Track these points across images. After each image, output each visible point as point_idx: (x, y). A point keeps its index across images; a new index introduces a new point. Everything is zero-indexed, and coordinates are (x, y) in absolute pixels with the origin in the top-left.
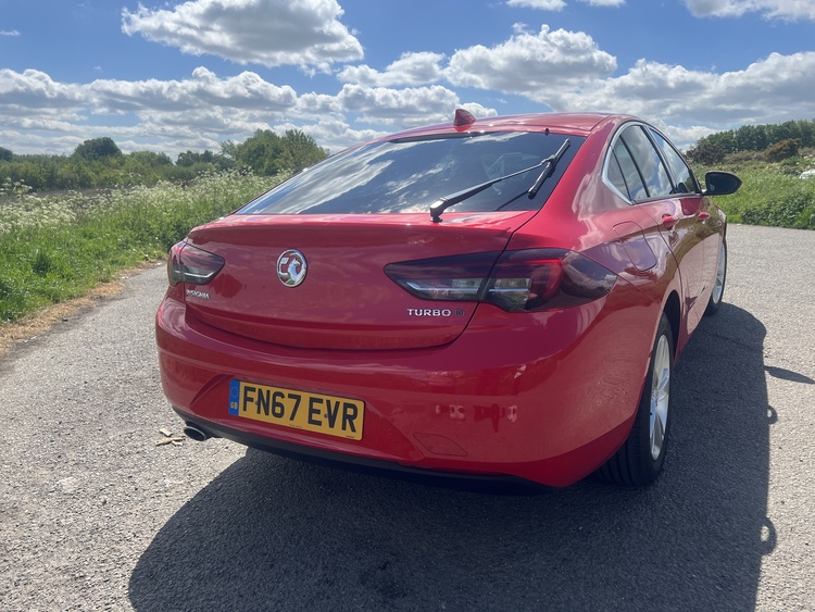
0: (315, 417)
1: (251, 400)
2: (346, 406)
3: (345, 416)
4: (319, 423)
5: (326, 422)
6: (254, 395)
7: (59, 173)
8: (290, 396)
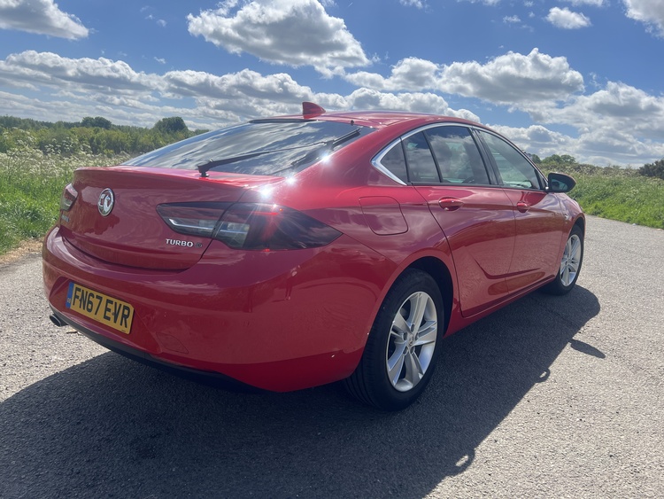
0: (108, 314)
1: (78, 297)
2: (125, 308)
3: (124, 316)
4: (109, 319)
5: (112, 318)
6: (79, 294)
7: (141, 141)
8: (98, 297)
